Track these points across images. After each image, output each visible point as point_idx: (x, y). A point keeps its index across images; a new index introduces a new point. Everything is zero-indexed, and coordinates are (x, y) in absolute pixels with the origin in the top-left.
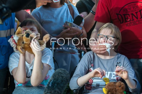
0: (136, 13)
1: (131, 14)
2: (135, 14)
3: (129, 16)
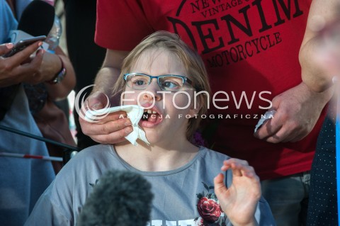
0: (244, 11)
1: (222, 18)
2: (240, 18)
3: (217, 28)
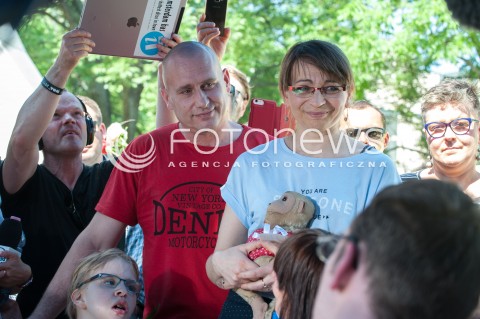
1: (191, 213)
3: (185, 218)
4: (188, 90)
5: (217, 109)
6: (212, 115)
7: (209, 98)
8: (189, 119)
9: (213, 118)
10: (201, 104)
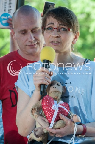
4: (24, 32)
5: (38, 43)
6: (36, 46)
7: (34, 37)
8: (24, 46)
9: (36, 48)
10: (30, 40)
